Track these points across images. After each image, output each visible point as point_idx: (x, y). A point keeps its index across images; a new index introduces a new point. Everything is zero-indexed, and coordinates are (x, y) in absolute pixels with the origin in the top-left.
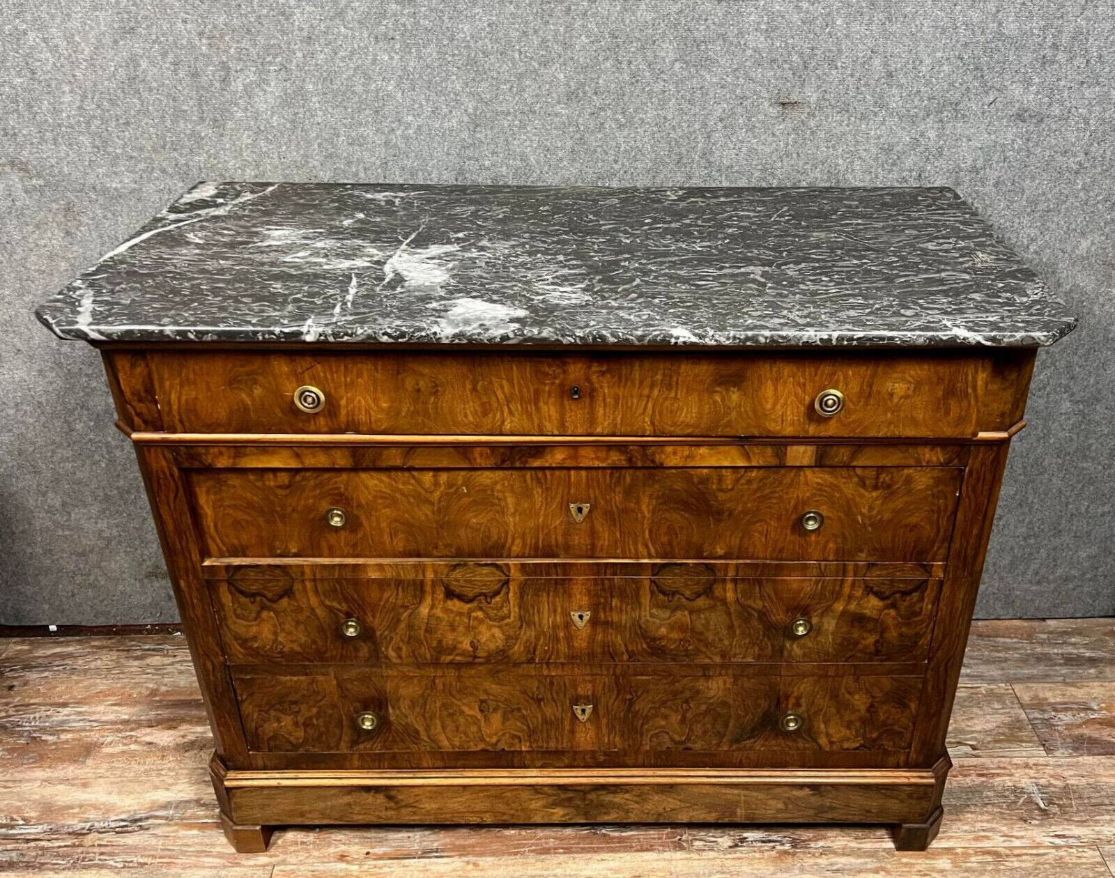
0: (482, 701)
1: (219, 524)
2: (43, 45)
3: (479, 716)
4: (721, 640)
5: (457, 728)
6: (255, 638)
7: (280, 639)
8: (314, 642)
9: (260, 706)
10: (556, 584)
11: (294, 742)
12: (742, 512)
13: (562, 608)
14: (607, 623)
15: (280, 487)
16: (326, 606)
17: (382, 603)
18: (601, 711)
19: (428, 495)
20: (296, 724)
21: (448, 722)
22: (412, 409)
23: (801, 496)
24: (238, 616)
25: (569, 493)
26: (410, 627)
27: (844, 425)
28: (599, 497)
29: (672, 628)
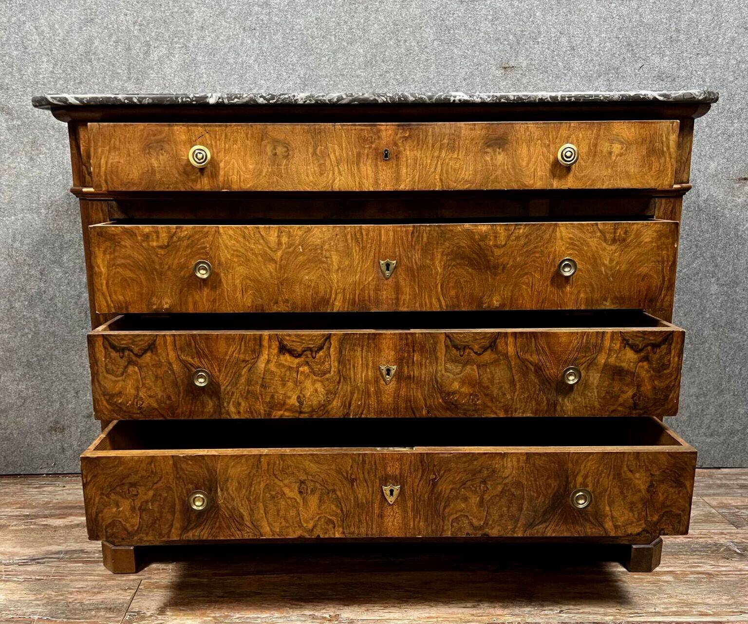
0: (302, 482)
1: (110, 282)
2: (35, 30)
3: (299, 499)
4: (504, 394)
5: (278, 511)
6: (120, 394)
7: (141, 394)
8: (169, 397)
9: (102, 489)
10: (368, 339)
11: (130, 529)
12: (512, 266)
13: (373, 363)
14: (409, 377)
15: (160, 247)
16: (182, 361)
17: (227, 358)
18: (408, 492)
19: (272, 254)
20: (133, 509)
21: (271, 506)
22: (270, 170)
23: (558, 249)
24: (108, 371)
25: (379, 251)
26: (249, 382)
27: (577, 179)
28: (403, 255)
29: (463, 382)
